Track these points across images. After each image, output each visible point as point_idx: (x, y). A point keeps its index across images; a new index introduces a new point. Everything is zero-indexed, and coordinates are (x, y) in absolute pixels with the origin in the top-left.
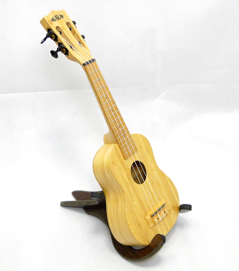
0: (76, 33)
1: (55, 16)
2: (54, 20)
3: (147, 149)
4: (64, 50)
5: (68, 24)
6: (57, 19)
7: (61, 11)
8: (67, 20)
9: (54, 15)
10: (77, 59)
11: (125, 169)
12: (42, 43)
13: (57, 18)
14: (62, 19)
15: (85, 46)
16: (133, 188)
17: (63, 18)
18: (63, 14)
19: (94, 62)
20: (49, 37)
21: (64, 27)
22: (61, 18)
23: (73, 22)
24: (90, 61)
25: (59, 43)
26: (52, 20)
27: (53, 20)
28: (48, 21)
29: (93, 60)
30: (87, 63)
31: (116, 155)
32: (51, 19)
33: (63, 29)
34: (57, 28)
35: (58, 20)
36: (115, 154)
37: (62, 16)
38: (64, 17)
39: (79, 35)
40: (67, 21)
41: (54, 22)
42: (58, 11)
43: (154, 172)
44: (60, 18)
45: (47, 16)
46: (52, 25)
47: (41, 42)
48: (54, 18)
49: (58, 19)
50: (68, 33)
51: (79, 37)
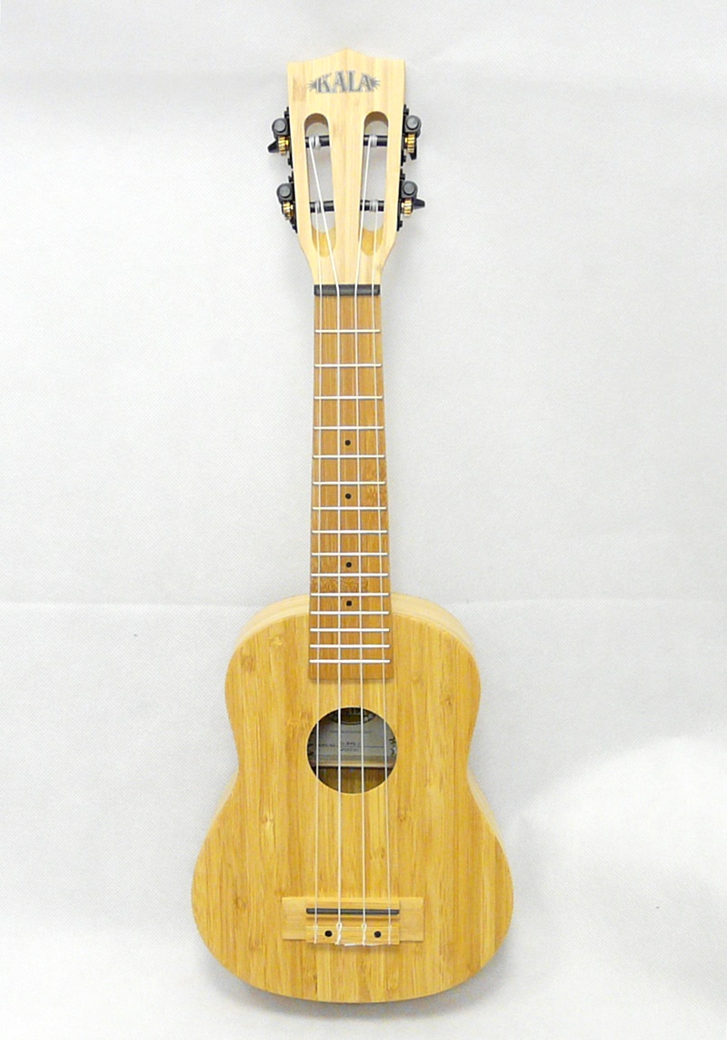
1: (340, 74)
3: (449, 700)
6: (339, 88)
8: (386, 103)
9: (339, 70)
10: (308, 260)
11: (290, 707)
13: (342, 84)
14: (363, 94)
16: (289, 780)
18: (385, 77)
19: (368, 299)
21: (343, 127)
22: (364, 88)
26: (314, 85)
27: (318, 85)
31: (278, 643)
32: (314, 79)
35: (342, 94)
36: (277, 639)
37: (371, 84)
38: (378, 89)
40: (377, 109)
41: (320, 94)
42: (371, 62)
43: (433, 789)
44: (356, 86)
46: (298, 104)
48: (331, 81)
49: (344, 90)
50: (344, 151)
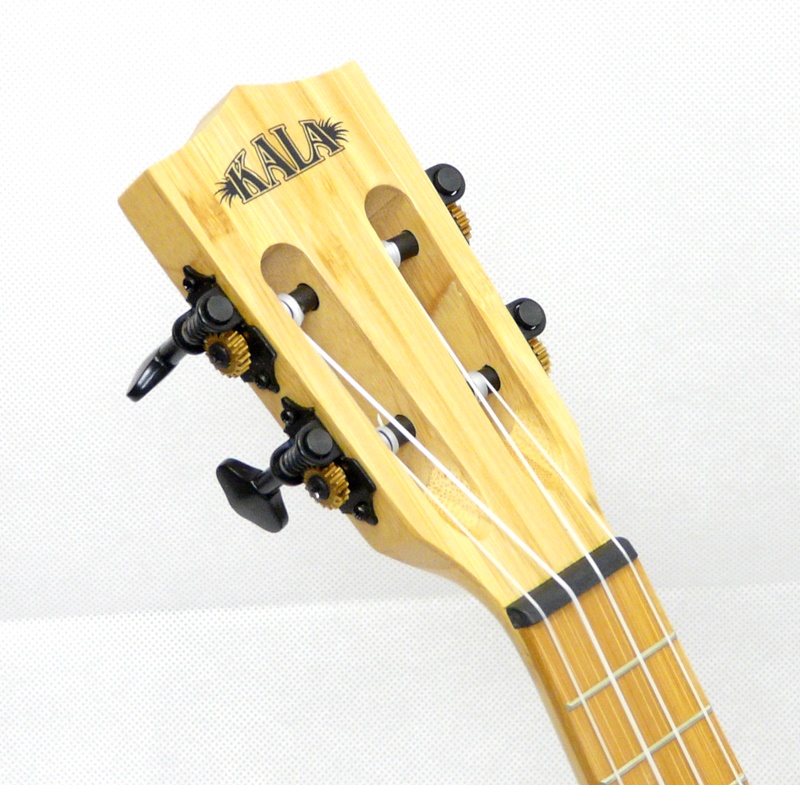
0: (460, 287)
1: (261, 143)
2: (251, 188)
4: (338, 475)
5: (383, 204)
6: (279, 174)
7: (327, 80)
8: (381, 164)
9: (249, 133)
10: (459, 559)
12: (136, 393)
13: (280, 163)
14: (330, 163)
15: (539, 416)
17: (334, 148)
18: (344, 109)
19: (621, 577)
20: (196, 349)
21: (339, 248)
22: (323, 151)
23: (435, 173)
24: (580, 577)
25: (286, 402)
26: (230, 190)
27: (237, 184)
28: (190, 202)
29: (613, 558)
30: (551, 597)
32: (221, 176)
33: (328, 263)
34: (276, 260)
35: (294, 181)
37: (328, 135)
38: (350, 144)
39: (482, 307)
40: (373, 181)
42: (298, 89)
44: (305, 153)
45: (182, 158)
46: (224, 242)
47: (127, 386)
48: (254, 164)
49: (290, 172)
50: (374, 299)
51: (487, 330)
